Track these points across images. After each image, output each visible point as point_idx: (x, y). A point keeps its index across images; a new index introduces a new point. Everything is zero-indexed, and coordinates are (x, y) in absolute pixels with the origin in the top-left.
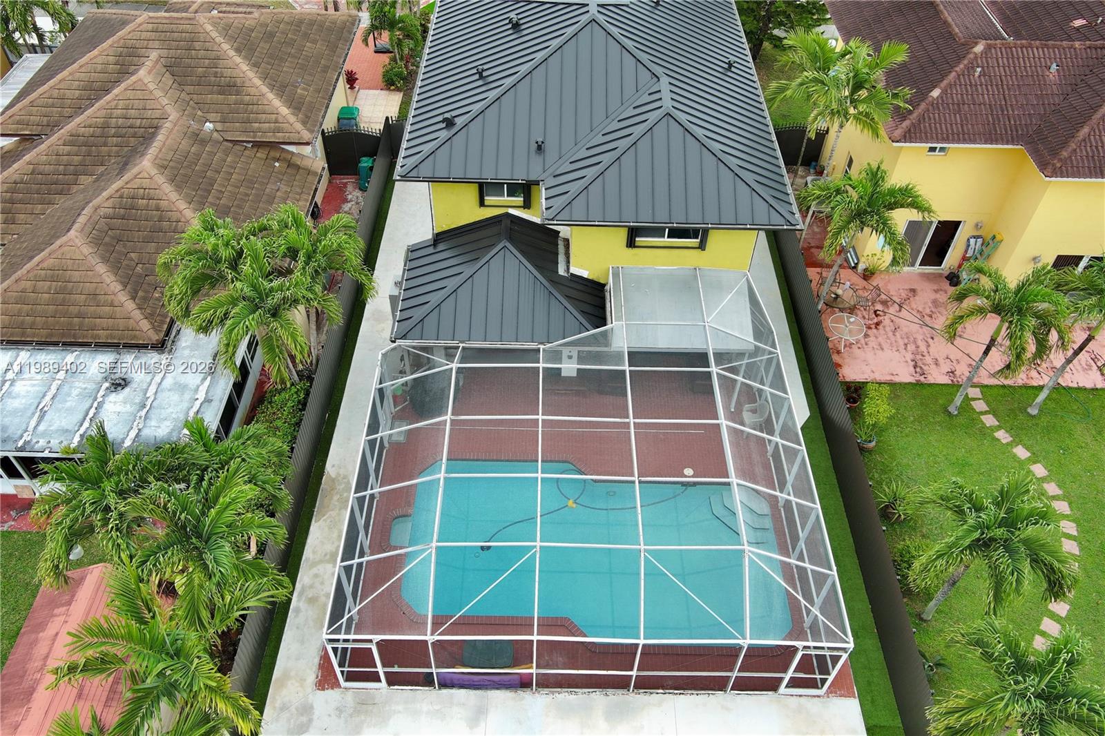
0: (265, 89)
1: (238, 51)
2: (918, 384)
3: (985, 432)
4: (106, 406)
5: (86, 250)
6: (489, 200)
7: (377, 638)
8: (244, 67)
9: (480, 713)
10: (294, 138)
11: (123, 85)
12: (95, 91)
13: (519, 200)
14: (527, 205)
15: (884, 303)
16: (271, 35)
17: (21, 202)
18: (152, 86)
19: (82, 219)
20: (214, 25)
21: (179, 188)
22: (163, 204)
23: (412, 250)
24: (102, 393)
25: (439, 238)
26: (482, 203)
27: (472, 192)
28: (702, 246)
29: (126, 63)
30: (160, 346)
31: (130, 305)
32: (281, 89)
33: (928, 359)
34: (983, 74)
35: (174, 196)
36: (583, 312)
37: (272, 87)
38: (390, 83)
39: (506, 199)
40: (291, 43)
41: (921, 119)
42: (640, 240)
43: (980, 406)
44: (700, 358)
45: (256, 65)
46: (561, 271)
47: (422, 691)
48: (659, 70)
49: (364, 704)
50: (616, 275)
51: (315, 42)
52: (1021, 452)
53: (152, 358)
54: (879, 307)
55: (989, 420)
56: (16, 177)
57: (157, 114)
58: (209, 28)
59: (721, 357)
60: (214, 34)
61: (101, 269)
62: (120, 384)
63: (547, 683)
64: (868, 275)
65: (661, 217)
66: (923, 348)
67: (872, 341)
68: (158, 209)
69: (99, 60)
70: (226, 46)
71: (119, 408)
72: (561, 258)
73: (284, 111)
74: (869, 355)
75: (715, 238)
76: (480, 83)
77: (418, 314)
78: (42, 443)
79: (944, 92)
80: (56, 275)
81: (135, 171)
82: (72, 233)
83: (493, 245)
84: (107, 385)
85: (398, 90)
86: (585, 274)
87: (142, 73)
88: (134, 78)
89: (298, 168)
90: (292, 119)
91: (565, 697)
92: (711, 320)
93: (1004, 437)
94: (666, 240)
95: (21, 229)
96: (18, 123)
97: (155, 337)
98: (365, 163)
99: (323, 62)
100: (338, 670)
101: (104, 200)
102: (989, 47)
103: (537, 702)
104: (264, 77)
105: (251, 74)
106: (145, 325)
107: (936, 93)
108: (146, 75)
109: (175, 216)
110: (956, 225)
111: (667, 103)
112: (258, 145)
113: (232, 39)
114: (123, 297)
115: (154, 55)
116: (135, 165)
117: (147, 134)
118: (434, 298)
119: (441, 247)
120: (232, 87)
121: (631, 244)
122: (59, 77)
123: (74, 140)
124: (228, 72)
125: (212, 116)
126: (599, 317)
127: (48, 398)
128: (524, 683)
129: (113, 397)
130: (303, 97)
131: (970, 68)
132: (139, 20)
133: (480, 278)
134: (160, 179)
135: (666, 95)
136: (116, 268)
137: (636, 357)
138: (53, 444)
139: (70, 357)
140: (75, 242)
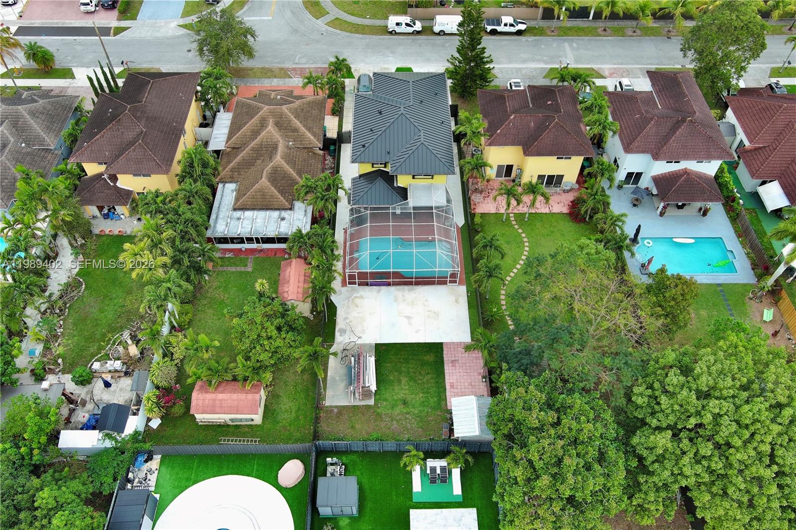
0: (305, 131)
1: (295, 118)
2: (497, 213)
3: (512, 226)
4: (282, 225)
5: (268, 183)
6: (375, 166)
7: (357, 271)
8: (299, 124)
9: (380, 291)
10: (315, 146)
11: (265, 132)
12: (256, 133)
13: (383, 166)
14: (385, 167)
15: (492, 190)
16: (302, 110)
17: (241, 169)
18: (273, 132)
19: (264, 174)
20: (287, 109)
21: (288, 164)
22: (285, 169)
23: (353, 179)
24: (279, 221)
25: (361, 176)
26: (373, 167)
27: (370, 165)
28: (432, 178)
29: (263, 124)
30: (290, 209)
31: (282, 198)
32: (309, 129)
33: (501, 206)
34: (513, 125)
35: (288, 167)
36: (401, 197)
37: (307, 129)
38: (334, 113)
39: (379, 165)
40: (308, 112)
41: (494, 139)
42: (415, 177)
43: (512, 219)
44: (431, 208)
45: (301, 122)
46: (395, 185)
47: (366, 287)
48: (420, 128)
49: (353, 290)
50: (410, 186)
51: (315, 110)
52: (520, 231)
53: (289, 212)
54: (490, 191)
55: (514, 223)
56: (239, 161)
57: (276, 140)
58: (286, 111)
59: (437, 208)
60: (288, 113)
61: (273, 188)
62: (283, 219)
63: (394, 284)
64: (488, 181)
65: (420, 172)
66: (500, 203)
67: (486, 201)
68: (283, 171)
69: (255, 122)
70: (292, 117)
71: (285, 225)
72: (395, 181)
73: (312, 138)
74: (484, 205)
75: (435, 176)
77: (357, 198)
78: (269, 234)
79: (501, 131)
80: (260, 191)
81: (276, 160)
82: (263, 179)
83: (376, 179)
84: (280, 219)
85: (337, 115)
86: (402, 186)
87: (270, 127)
88: (268, 129)
89: (316, 154)
90: (315, 140)
91: (398, 287)
92: (434, 198)
93: (516, 227)
94: (423, 177)
95: (243, 177)
96: (234, 143)
97: (290, 207)
98: (332, 148)
99: (319, 117)
100: (347, 281)
101: (268, 169)
102: (515, 117)
103: (392, 289)
104: (304, 126)
105: (301, 126)
106: (287, 203)
107: (499, 131)
108: (271, 128)
109: (289, 173)
110: (512, 166)
111: (422, 140)
112: (304, 148)
113: (292, 113)
114: (280, 196)
115: (271, 121)
116: (275, 158)
117: (275, 147)
118: (362, 194)
119: (361, 179)
120: (295, 130)
121: (413, 178)
122: (244, 128)
123: (253, 149)
124: (294, 125)
125: (291, 140)
126: (405, 197)
127: (266, 223)
128: (389, 284)
129: (282, 222)
130: (316, 131)
131: (509, 124)
132: (265, 109)
133: (374, 188)
134: (283, 162)
135: (422, 137)
136: (276, 188)
137: (414, 208)
138: (272, 234)
139: (268, 212)
140: (264, 182)
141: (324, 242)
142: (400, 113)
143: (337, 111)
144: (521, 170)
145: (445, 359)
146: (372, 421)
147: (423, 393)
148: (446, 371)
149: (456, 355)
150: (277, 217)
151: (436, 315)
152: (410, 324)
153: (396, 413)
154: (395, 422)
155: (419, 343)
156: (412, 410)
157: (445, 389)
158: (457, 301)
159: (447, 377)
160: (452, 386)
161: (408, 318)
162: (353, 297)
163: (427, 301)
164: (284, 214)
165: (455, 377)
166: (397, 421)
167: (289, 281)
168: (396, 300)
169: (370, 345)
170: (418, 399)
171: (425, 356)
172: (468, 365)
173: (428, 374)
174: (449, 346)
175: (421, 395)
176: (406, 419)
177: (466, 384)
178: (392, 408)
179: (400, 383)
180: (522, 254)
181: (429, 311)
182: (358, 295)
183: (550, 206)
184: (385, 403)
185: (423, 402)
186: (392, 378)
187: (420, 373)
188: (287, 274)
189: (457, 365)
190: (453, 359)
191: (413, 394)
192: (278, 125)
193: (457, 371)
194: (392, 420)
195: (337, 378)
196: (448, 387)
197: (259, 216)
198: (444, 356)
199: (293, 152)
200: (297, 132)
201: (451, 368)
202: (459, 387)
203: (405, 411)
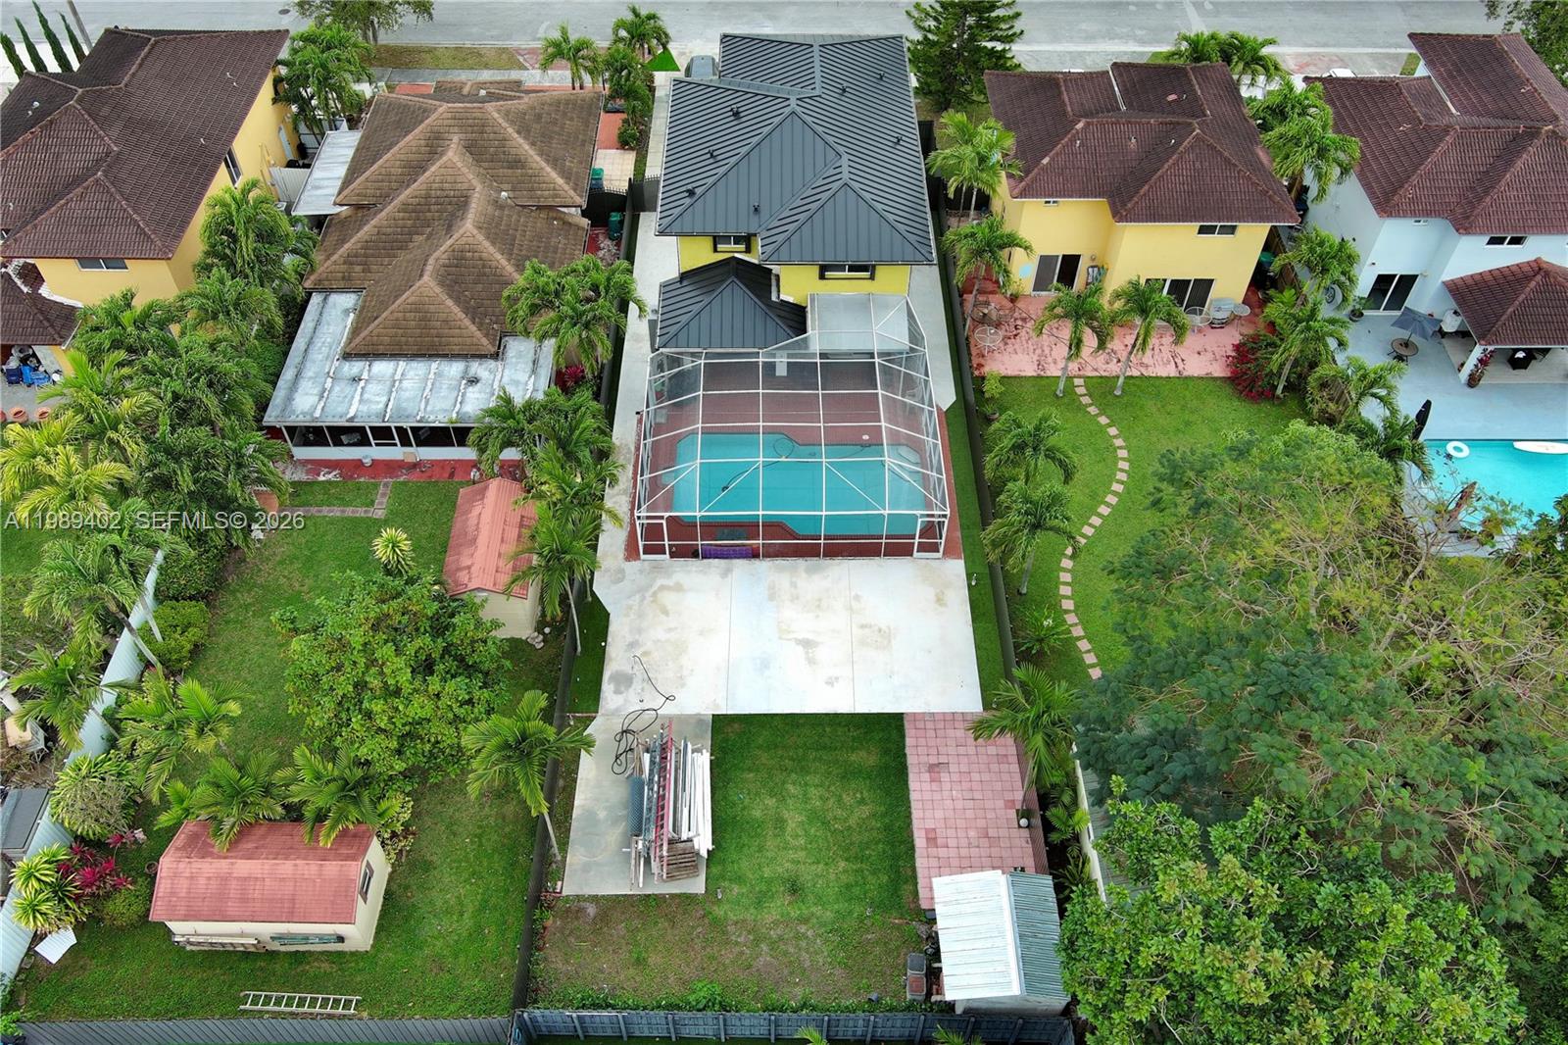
0: (543, 164)
1: (519, 132)
2: (1039, 377)
3: (1082, 408)
4: (468, 395)
5: (438, 290)
6: (720, 247)
7: (666, 515)
8: (527, 147)
9: (727, 572)
10: (569, 201)
11: (438, 164)
12: (415, 168)
13: (742, 247)
14: (748, 250)
15: (1024, 320)
16: (539, 117)
17: (373, 256)
18: (459, 165)
19: (429, 268)
20: (499, 112)
21: (493, 243)
22: (484, 255)
23: (663, 286)
24: (462, 387)
25: (684, 276)
26: (715, 250)
27: (708, 243)
28: (872, 278)
29: (434, 146)
30: (495, 356)
31: (473, 328)
32: (554, 162)
33: (1050, 360)
34: (1082, 144)
35: (491, 249)
36: (790, 327)
37: (547, 161)
38: (624, 143)
39: (732, 246)
40: (554, 122)
41: (1034, 180)
42: (828, 274)
43: (1081, 390)
44: (871, 355)
45: (533, 144)
46: (774, 298)
47: (692, 562)
48: (841, 149)
49: (657, 568)
50: (813, 300)
51: (572, 119)
52: (1103, 420)
53: (491, 364)
54: (1019, 323)
55: (1086, 400)
56: (367, 238)
57: (466, 186)
58: (496, 115)
59: (881, 354)
60: (501, 121)
61: (450, 303)
62: (474, 381)
63: (767, 555)
64: (1014, 299)
65: (841, 257)
66: (1047, 351)
67: (1010, 348)
68: (481, 259)
69: (413, 143)
70: (510, 130)
71: (477, 395)
72: (774, 289)
73: (560, 181)
74: (1006, 357)
75: (881, 271)
76: (712, 161)
77: (673, 330)
78: (432, 418)
79: (1052, 159)
80: (418, 308)
81: (461, 231)
82: (426, 278)
83: (724, 281)
84: (464, 382)
85: (632, 149)
86: (791, 300)
87: (450, 154)
88: (445, 158)
89: (570, 224)
90: (566, 187)
91: (780, 562)
92: (876, 329)
93: (1093, 410)
94: (847, 274)
95: (376, 276)
96: (358, 195)
97: (493, 350)
98: (615, 217)
99: (581, 137)
100: (641, 544)
101: (441, 253)
102: (1088, 124)
103: (763, 566)
104: (541, 154)
105: (532, 152)
106: (485, 341)
107: (1045, 161)
108: (454, 155)
109: (494, 264)
110: (1076, 258)
111: (846, 176)
112: (539, 208)
113: (512, 123)
114: (467, 322)
115: (456, 138)
116: (459, 227)
117: (462, 202)
118: (684, 319)
119: (685, 283)
120: (518, 163)
121: (822, 277)
122: (385, 157)
123: (405, 208)
124: (513, 151)
125: (503, 186)
126: (800, 327)
127: (427, 390)
128: (753, 554)
129: (470, 389)
130: (570, 168)
131: (1072, 141)
132: (441, 110)
133: (716, 304)
134: (481, 238)
135: (845, 169)
136: (457, 301)
137: (823, 355)
138: (440, 417)
139: (434, 365)
140: (428, 284)
141: (572, 430)
142: (787, 111)
143: (633, 137)
144: (1100, 270)
145: (911, 760)
146: (698, 944)
147: (847, 860)
148: (913, 796)
149: (943, 750)
150: (459, 376)
151: (884, 637)
152: (811, 661)
153: (768, 919)
154: (764, 947)
155: (836, 715)
156: (817, 910)
157: (913, 848)
158: (940, 600)
159: (916, 814)
160: (932, 840)
161: (807, 644)
162: (655, 588)
163: (857, 598)
164: (477, 368)
165: (939, 814)
166: (772, 948)
167: (475, 540)
168: (772, 597)
169: (699, 720)
170: (832, 877)
171: (853, 750)
172: (976, 777)
173: (862, 801)
174: (920, 725)
175: (842, 864)
176: (798, 937)
177: (972, 833)
178: (759, 903)
179: (783, 829)
180: (1111, 478)
181: (863, 627)
182: (670, 582)
183: (1179, 361)
184: (736, 889)
185: (848, 887)
186: (757, 813)
187: (840, 800)
188: (472, 521)
189: (945, 777)
190: (933, 760)
191: (819, 863)
192: (474, 149)
193: (946, 794)
194: (757, 941)
195: (602, 815)
196: (920, 842)
197: (411, 374)
198: (908, 751)
199: (510, 216)
200: (523, 167)
201: (926, 786)
202: (952, 843)
203: (794, 913)
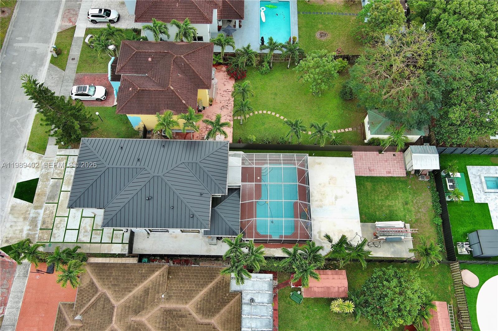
0: (147, 281)
1: (130, 291)
3: (246, 119)
4: (259, 301)
16: (115, 285)
19: (206, 321)
21: (194, 296)
24: (255, 304)
30: (240, 294)
34: (178, 89)
35: (197, 297)
36: (235, 193)
40: (116, 279)
43: (239, 118)
44: (243, 168)
51: (111, 273)
52: (251, 114)
53: (244, 295)
57: (161, 312)
62: (252, 300)
68: (201, 301)
70: (130, 295)
71: (260, 298)
81: (188, 309)
84: (252, 304)
87: (142, 320)
102: (171, 85)
104: (141, 283)
105: (141, 286)
106: (235, 298)
107: (184, 102)
109: (203, 296)
113: (124, 294)
125: (158, 296)
126: (237, 189)
127: (257, 317)
129: (256, 301)
131: (177, 92)
139: (243, 316)
145: (369, 175)
146: (422, 225)
147: (396, 191)
148: (378, 175)
149: (365, 168)
150: (249, 306)
151: (331, 178)
152: (342, 197)
153: (413, 209)
155: (357, 192)
156: (410, 198)
158: (320, 164)
159: (383, 175)
161: (336, 198)
162: (320, 239)
163: (320, 184)
164: (246, 299)
165: (382, 170)
166: (420, 208)
167: (328, 287)
168: (321, 207)
169: (362, 226)
170: (401, 195)
171: (367, 188)
172: (371, 161)
173: (381, 187)
174: (358, 172)
175: (398, 193)
176: (416, 203)
177: (386, 164)
178: (410, 211)
179: (391, 206)
180: (274, 117)
181: (329, 183)
182: (317, 235)
183: (228, 91)
184: (407, 217)
185: (403, 191)
186: (388, 212)
187: (381, 192)
188: (320, 290)
189: (372, 168)
190: (368, 170)
191: (398, 198)
192: (137, 310)
193: (377, 168)
194: (419, 212)
195: (392, 250)
196: (390, 175)
197: (248, 325)
198: (366, 176)
199: (174, 293)
200: (149, 289)
201: (375, 172)
202: (389, 168)
203: (411, 204)
